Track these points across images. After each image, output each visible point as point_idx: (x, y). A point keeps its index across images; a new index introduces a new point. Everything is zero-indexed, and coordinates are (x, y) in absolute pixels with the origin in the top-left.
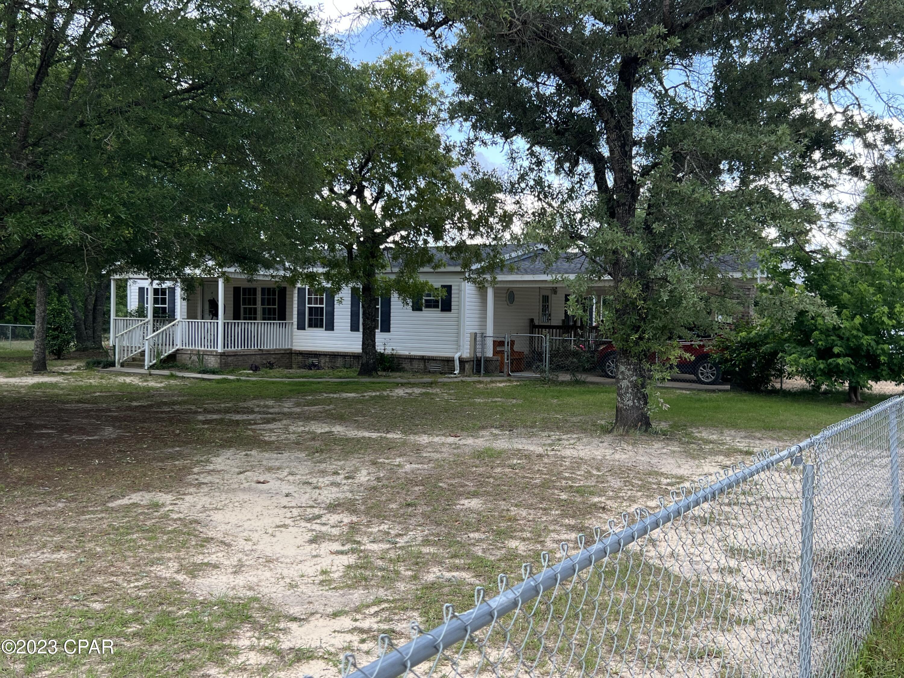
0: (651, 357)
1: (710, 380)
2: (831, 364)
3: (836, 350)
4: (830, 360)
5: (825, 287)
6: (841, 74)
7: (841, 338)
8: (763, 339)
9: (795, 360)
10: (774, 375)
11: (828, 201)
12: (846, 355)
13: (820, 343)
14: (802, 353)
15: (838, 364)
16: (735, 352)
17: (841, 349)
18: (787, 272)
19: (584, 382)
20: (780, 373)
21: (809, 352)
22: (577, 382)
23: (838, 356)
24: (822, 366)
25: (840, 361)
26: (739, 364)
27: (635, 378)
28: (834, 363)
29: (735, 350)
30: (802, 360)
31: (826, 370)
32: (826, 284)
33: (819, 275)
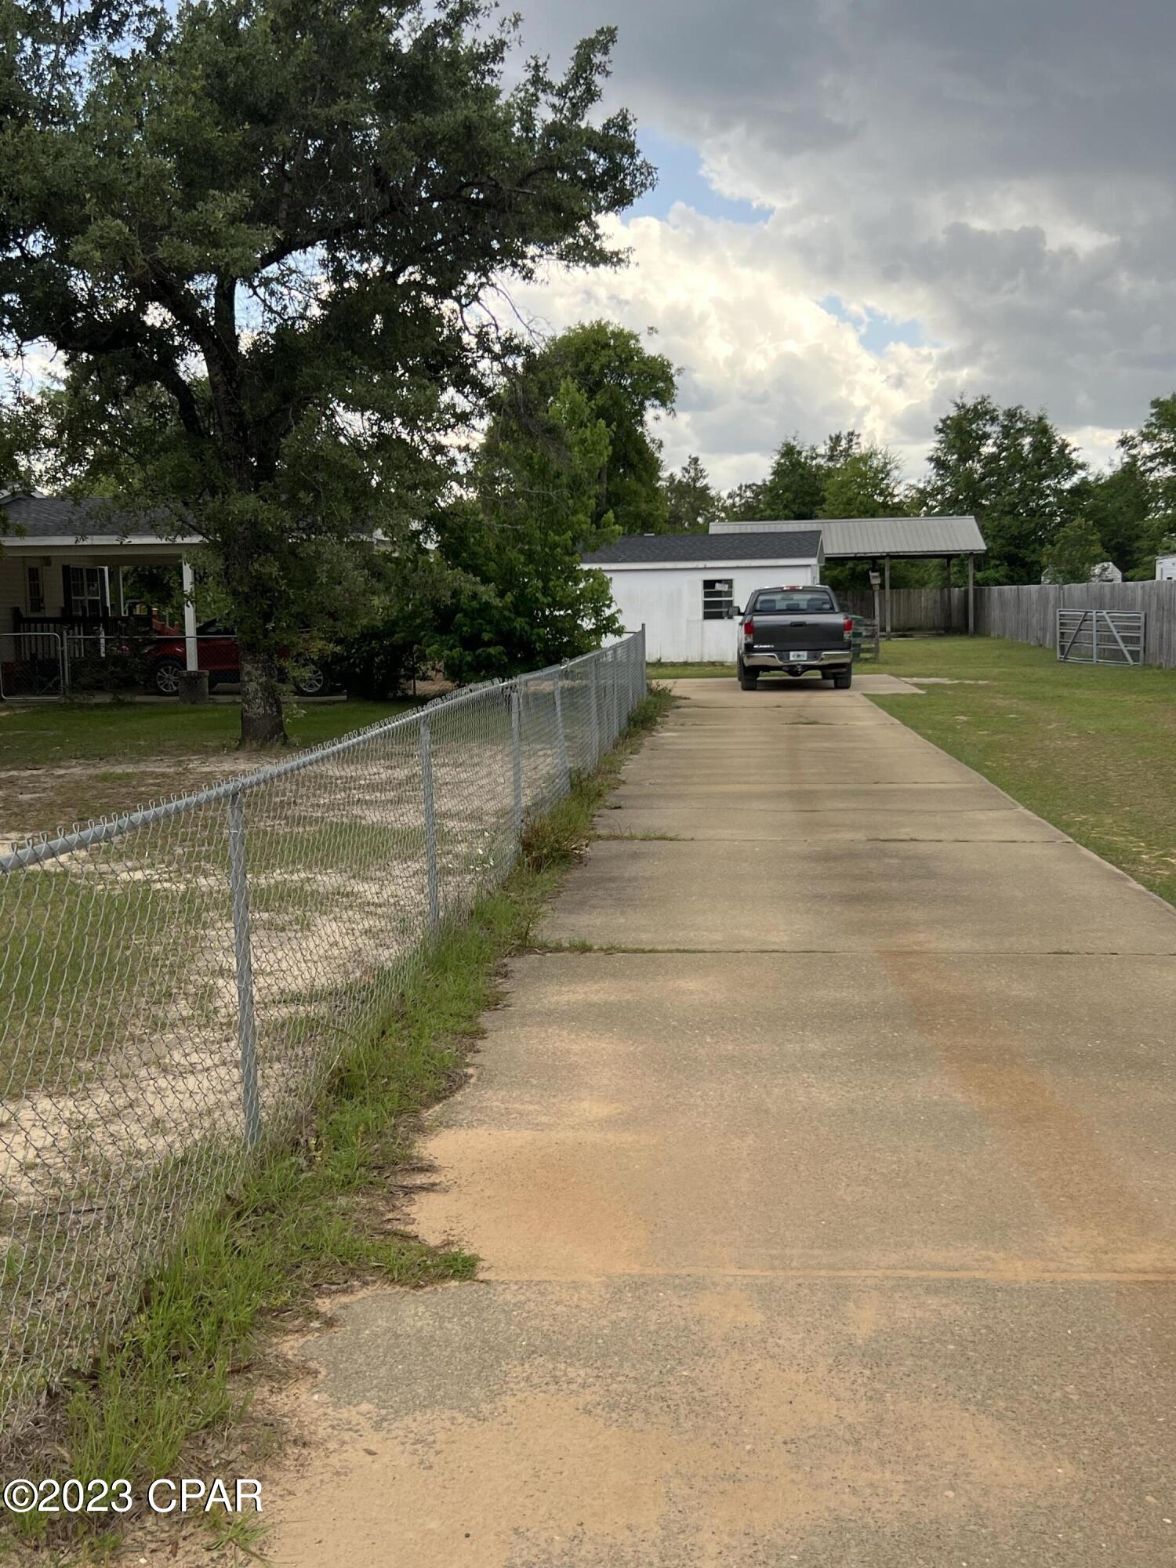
0: (284, 652)
1: (315, 689)
2: (480, 655)
3: (486, 636)
4: (479, 651)
5: (464, 555)
6: (471, 278)
7: (490, 622)
8: (391, 627)
9: (436, 653)
10: (404, 676)
11: (463, 445)
12: (496, 644)
13: (465, 629)
14: (442, 643)
15: (490, 654)
16: (353, 647)
17: (491, 635)
18: (416, 534)
19: (130, 704)
20: (413, 674)
21: (451, 642)
22: (120, 704)
23: (489, 644)
24: (469, 659)
25: (492, 650)
26: (360, 663)
27: (264, 679)
28: (484, 655)
29: (353, 644)
30: (446, 652)
31: (474, 663)
32: (465, 551)
33: (456, 539)
